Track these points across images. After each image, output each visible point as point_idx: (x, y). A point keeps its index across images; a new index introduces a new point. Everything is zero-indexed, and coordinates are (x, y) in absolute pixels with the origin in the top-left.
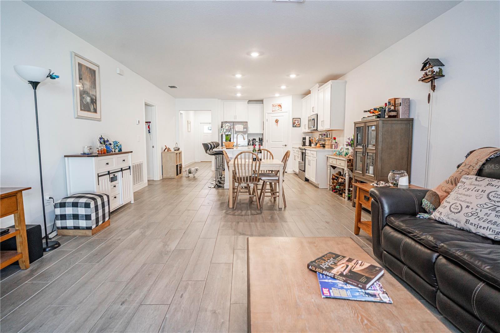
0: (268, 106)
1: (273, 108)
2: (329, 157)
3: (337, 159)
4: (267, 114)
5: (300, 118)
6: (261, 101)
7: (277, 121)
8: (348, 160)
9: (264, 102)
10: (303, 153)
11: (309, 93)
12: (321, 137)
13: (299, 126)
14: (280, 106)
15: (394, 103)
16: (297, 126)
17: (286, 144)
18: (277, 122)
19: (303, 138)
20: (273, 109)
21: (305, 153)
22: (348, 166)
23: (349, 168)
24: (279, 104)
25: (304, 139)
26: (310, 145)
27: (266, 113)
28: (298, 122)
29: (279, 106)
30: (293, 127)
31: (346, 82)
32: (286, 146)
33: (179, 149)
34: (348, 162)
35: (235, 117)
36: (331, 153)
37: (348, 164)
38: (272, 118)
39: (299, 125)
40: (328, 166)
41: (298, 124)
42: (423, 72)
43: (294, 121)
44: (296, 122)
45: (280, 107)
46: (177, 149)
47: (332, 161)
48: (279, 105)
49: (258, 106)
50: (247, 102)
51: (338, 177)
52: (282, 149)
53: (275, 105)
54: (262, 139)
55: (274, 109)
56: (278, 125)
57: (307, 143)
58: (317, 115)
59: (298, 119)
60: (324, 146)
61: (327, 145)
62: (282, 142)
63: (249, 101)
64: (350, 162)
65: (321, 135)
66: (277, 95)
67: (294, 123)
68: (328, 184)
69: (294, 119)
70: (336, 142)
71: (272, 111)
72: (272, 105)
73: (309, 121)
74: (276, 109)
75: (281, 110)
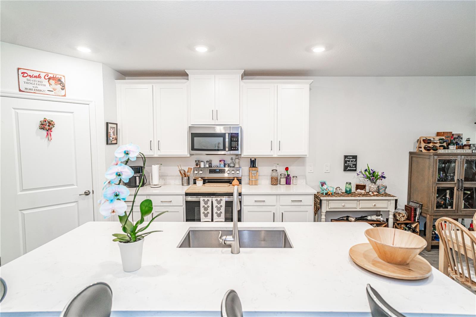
2: (329, 200)
3: (359, 200)
7: (47, 126)
16: (113, 142)
18: (48, 129)
20: (24, 86)
29: (52, 82)
44: (112, 132)
48: (53, 78)
53: (30, 73)
59: (114, 126)
62: (73, 185)
67: (108, 136)
69: (110, 125)
70: (288, 175)
71: (20, 90)
72: (18, 69)
73: (194, 136)
74: (40, 88)
75: (65, 96)
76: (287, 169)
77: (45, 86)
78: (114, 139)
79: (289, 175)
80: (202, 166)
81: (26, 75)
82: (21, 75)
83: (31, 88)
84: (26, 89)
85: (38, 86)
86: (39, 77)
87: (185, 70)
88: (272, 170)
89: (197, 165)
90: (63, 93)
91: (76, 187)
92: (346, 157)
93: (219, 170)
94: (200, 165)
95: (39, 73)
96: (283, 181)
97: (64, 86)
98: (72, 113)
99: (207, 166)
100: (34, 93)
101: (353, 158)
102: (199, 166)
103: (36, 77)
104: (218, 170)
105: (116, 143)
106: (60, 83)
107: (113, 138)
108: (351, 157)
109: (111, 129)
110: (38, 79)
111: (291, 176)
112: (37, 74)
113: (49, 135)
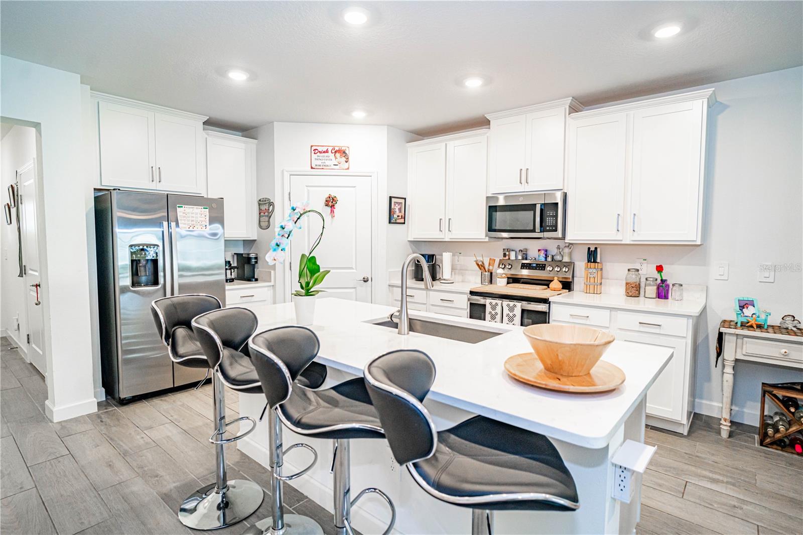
1: (314, 156)
4: (287, 175)
5: (405, 199)
7: (331, 202)
10: (523, 313)
14: (343, 153)
16: (398, 221)
17: (368, 276)
19: (419, 255)
20: (314, 163)
24: (337, 149)
27: (285, 173)
28: (400, 210)
29: (338, 155)
32: (366, 280)
35: (156, 174)
38: (308, 190)
39: (402, 216)
41: (400, 215)
43: (393, 207)
44: (397, 209)
45: (344, 159)
48: (339, 151)
50: (201, 126)
52: (354, 291)
53: (320, 149)
54: (256, 258)
55: (319, 162)
57: (448, 274)
58: (565, 194)
59: (402, 200)
62: (352, 268)
63: (209, 121)
66: (359, 114)
67: (391, 213)
69: (393, 200)
70: (662, 280)
71: (312, 168)
72: (312, 146)
73: (492, 209)
74: (328, 163)
75: (348, 169)
76: (660, 269)
77: (332, 160)
78: (400, 217)
79: (666, 280)
80: (513, 257)
81: (317, 151)
82: (313, 152)
83: (320, 164)
84: (316, 165)
85: (326, 161)
86: (327, 152)
87: (485, 116)
88: (629, 270)
89: (505, 255)
90: (346, 165)
91: (355, 271)
93: (537, 264)
94: (509, 255)
95: (327, 148)
97: (348, 159)
98: (355, 187)
99: (520, 257)
100: (323, 169)
102: (507, 257)
103: (324, 152)
104: (535, 265)
105: (404, 223)
106: (344, 155)
107: (398, 216)
109: (397, 205)
110: (326, 154)
111: (670, 282)
112: (325, 149)
113: (332, 212)
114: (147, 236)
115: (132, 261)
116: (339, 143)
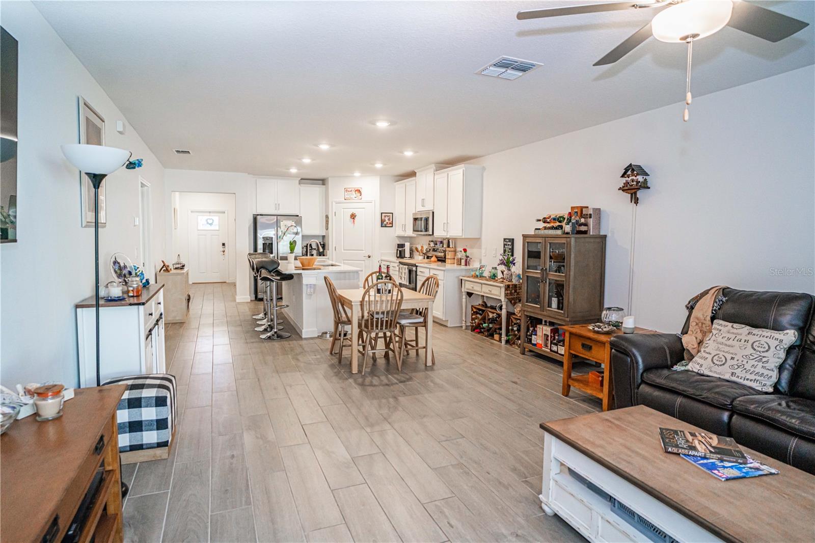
0: (336, 191)
1: (346, 193)
2: (466, 280)
3: (482, 284)
4: (334, 203)
6: (323, 182)
7: (353, 216)
8: (507, 287)
9: (330, 183)
10: (410, 271)
11: (413, 174)
12: (432, 244)
13: (391, 225)
14: (359, 191)
15: (580, 211)
16: (387, 226)
17: (371, 255)
18: (353, 218)
19: (398, 244)
20: (346, 197)
21: (416, 271)
22: (506, 295)
23: (508, 299)
24: (356, 189)
25: (401, 246)
26: (411, 257)
28: (389, 220)
29: (357, 192)
30: (382, 226)
31: (484, 169)
32: (369, 257)
33: (183, 266)
34: (506, 290)
35: (277, 206)
36: (464, 273)
37: (507, 292)
38: (344, 211)
40: (464, 293)
41: (389, 222)
42: (624, 180)
43: (383, 218)
44: (387, 219)
45: (359, 194)
46: (179, 266)
47: (472, 286)
49: (317, 189)
50: (298, 182)
51: (483, 311)
52: (363, 262)
53: (349, 189)
55: (348, 196)
56: (355, 221)
57: (407, 254)
58: (433, 213)
59: (389, 214)
60: (442, 260)
61: (449, 259)
62: (363, 250)
63: (301, 179)
64: (508, 289)
65: (432, 241)
66: (357, 174)
67: (382, 221)
68: (463, 321)
70: (467, 256)
71: (345, 199)
72: (345, 189)
74: (352, 196)
75: (361, 199)
76: (465, 250)
77: (354, 195)
81: (347, 191)
86: (351, 191)
87: (415, 170)
89: (429, 244)
90: (361, 197)
91: (364, 252)
92: (505, 239)
96: (463, 262)
97: (361, 194)
98: (363, 208)
101: (509, 242)
104: (436, 249)
105: (392, 227)
108: (508, 240)
112: (351, 190)
113: (354, 221)
114: (271, 233)
115: (263, 244)
116: (357, 186)
